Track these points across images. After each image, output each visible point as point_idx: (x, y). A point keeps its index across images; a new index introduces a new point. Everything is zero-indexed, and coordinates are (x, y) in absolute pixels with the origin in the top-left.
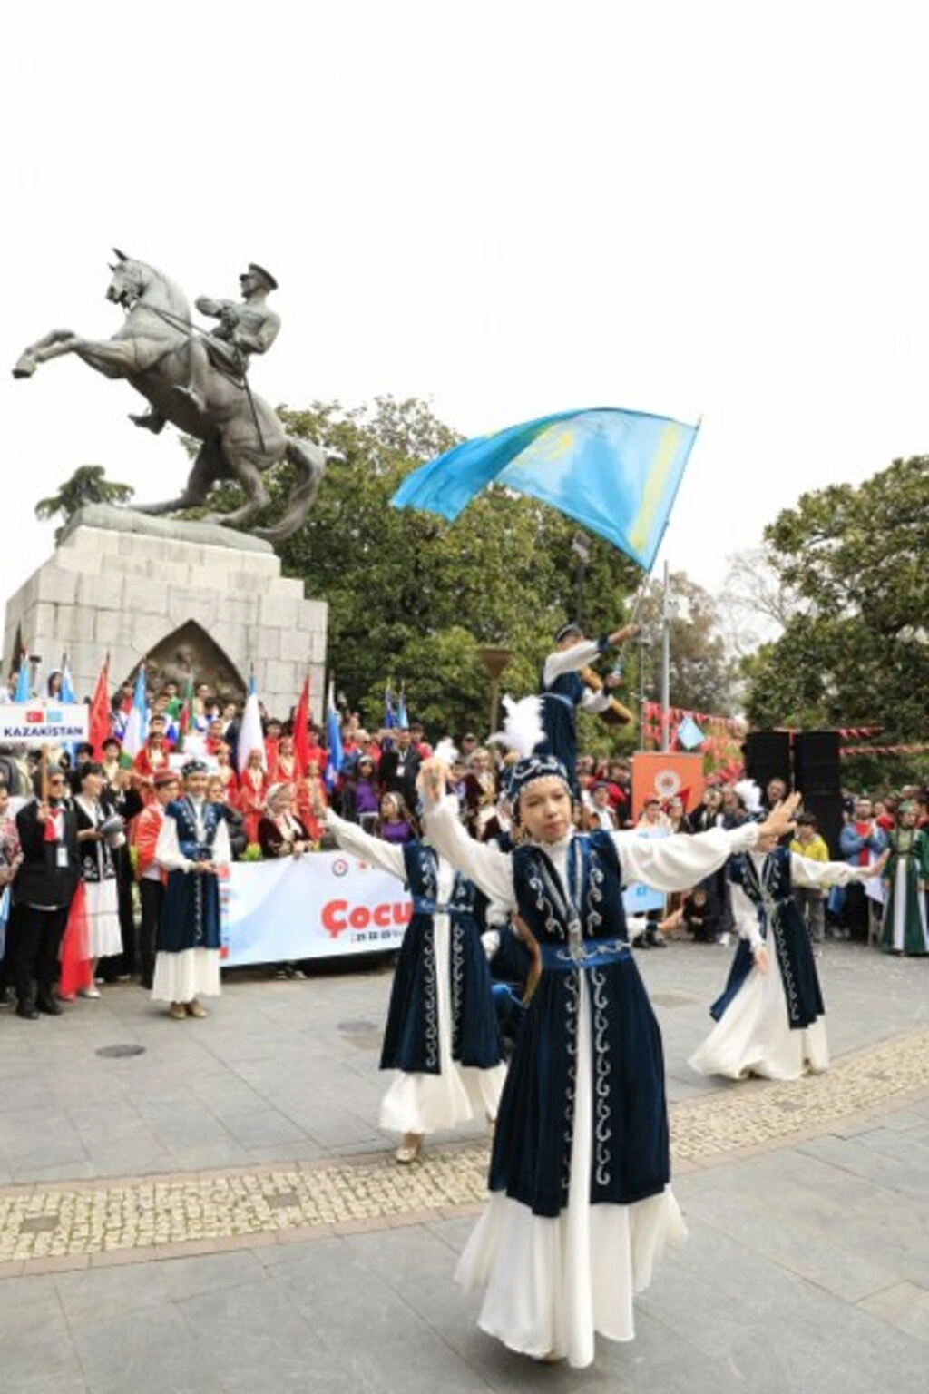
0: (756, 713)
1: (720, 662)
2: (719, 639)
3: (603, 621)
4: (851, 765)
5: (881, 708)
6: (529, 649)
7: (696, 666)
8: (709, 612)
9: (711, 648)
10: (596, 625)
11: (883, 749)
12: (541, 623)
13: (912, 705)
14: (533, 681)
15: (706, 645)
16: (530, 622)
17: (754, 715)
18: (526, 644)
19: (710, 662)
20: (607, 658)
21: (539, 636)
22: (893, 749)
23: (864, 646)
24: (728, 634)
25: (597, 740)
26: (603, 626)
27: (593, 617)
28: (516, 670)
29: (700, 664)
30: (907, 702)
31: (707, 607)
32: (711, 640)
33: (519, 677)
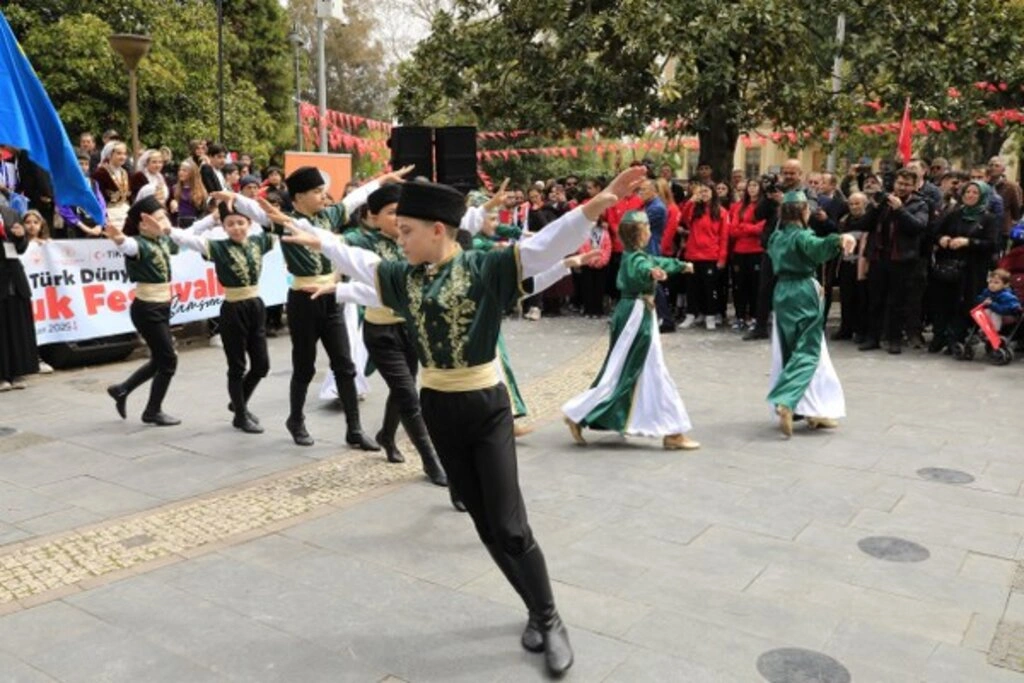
0: (404, 110)
1: (381, 69)
2: (378, 43)
3: (256, 19)
4: (498, 167)
5: (514, 106)
6: (176, 44)
7: (357, 71)
8: (368, 16)
9: (370, 53)
10: (249, 21)
11: (525, 151)
12: (187, 16)
13: (539, 103)
14: (182, 79)
15: (366, 49)
16: (175, 15)
17: (402, 112)
18: (172, 37)
19: (371, 67)
20: (263, 58)
21: (186, 30)
22: (533, 150)
23: (499, 46)
24: (387, 40)
25: (257, 142)
26: (258, 23)
27: (246, 13)
28: (162, 65)
29: (361, 69)
30: (537, 101)
31: (365, 11)
32: (371, 44)
33: (167, 74)
